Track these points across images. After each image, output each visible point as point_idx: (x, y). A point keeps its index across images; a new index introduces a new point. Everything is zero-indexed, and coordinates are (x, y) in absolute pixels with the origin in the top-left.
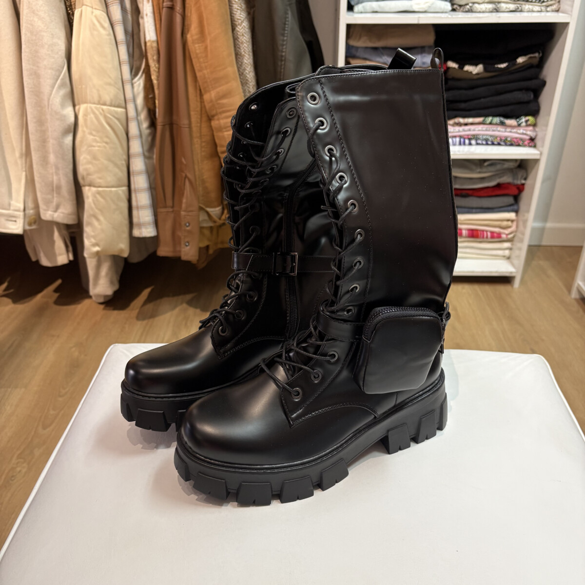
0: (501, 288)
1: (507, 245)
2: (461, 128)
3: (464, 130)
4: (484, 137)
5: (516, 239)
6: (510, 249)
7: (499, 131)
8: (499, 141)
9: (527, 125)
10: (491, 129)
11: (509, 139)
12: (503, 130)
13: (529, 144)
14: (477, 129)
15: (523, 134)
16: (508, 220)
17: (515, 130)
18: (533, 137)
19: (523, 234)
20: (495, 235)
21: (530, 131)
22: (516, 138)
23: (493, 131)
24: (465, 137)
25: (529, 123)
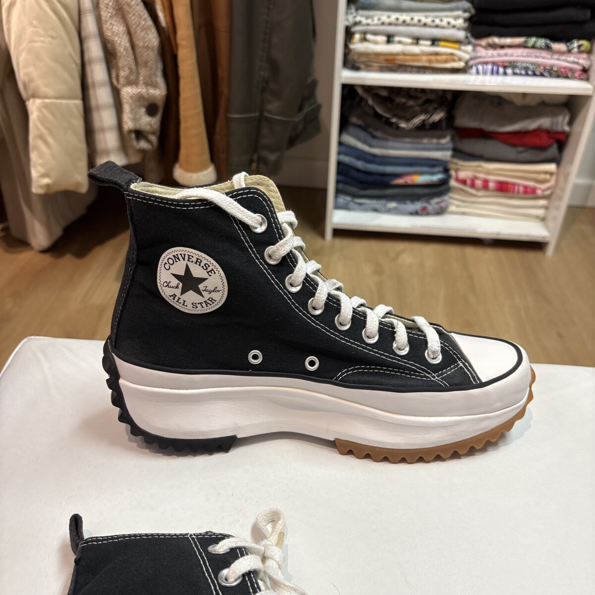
0: (531, 256)
1: (542, 202)
2: (495, 52)
3: (499, 55)
4: (524, 65)
5: (554, 196)
6: (546, 208)
7: (543, 58)
8: (542, 71)
9: (580, 52)
10: (533, 54)
11: (555, 69)
12: (549, 56)
13: (580, 76)
14: (515, 55)
15: (574, 63)
16: (546, 173)
17: (563, 58)
18: (587, 67)
19: (563, 190)
20: (529, 190)
21: (584, 59)
22: (565, 68)
23: (537, 57)
24: (499, 64)
25: (583, 48)
